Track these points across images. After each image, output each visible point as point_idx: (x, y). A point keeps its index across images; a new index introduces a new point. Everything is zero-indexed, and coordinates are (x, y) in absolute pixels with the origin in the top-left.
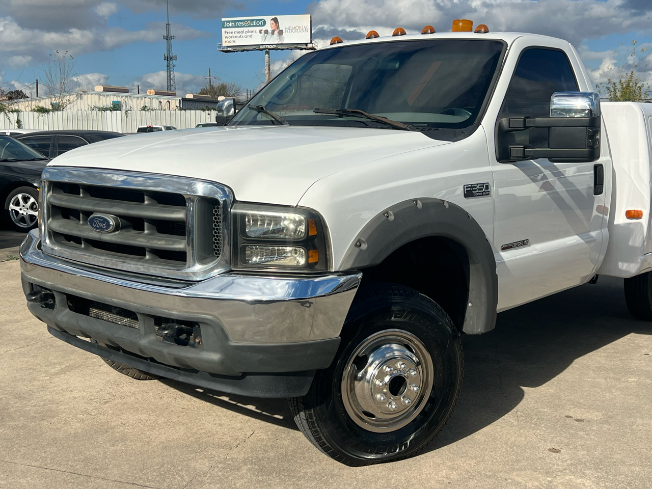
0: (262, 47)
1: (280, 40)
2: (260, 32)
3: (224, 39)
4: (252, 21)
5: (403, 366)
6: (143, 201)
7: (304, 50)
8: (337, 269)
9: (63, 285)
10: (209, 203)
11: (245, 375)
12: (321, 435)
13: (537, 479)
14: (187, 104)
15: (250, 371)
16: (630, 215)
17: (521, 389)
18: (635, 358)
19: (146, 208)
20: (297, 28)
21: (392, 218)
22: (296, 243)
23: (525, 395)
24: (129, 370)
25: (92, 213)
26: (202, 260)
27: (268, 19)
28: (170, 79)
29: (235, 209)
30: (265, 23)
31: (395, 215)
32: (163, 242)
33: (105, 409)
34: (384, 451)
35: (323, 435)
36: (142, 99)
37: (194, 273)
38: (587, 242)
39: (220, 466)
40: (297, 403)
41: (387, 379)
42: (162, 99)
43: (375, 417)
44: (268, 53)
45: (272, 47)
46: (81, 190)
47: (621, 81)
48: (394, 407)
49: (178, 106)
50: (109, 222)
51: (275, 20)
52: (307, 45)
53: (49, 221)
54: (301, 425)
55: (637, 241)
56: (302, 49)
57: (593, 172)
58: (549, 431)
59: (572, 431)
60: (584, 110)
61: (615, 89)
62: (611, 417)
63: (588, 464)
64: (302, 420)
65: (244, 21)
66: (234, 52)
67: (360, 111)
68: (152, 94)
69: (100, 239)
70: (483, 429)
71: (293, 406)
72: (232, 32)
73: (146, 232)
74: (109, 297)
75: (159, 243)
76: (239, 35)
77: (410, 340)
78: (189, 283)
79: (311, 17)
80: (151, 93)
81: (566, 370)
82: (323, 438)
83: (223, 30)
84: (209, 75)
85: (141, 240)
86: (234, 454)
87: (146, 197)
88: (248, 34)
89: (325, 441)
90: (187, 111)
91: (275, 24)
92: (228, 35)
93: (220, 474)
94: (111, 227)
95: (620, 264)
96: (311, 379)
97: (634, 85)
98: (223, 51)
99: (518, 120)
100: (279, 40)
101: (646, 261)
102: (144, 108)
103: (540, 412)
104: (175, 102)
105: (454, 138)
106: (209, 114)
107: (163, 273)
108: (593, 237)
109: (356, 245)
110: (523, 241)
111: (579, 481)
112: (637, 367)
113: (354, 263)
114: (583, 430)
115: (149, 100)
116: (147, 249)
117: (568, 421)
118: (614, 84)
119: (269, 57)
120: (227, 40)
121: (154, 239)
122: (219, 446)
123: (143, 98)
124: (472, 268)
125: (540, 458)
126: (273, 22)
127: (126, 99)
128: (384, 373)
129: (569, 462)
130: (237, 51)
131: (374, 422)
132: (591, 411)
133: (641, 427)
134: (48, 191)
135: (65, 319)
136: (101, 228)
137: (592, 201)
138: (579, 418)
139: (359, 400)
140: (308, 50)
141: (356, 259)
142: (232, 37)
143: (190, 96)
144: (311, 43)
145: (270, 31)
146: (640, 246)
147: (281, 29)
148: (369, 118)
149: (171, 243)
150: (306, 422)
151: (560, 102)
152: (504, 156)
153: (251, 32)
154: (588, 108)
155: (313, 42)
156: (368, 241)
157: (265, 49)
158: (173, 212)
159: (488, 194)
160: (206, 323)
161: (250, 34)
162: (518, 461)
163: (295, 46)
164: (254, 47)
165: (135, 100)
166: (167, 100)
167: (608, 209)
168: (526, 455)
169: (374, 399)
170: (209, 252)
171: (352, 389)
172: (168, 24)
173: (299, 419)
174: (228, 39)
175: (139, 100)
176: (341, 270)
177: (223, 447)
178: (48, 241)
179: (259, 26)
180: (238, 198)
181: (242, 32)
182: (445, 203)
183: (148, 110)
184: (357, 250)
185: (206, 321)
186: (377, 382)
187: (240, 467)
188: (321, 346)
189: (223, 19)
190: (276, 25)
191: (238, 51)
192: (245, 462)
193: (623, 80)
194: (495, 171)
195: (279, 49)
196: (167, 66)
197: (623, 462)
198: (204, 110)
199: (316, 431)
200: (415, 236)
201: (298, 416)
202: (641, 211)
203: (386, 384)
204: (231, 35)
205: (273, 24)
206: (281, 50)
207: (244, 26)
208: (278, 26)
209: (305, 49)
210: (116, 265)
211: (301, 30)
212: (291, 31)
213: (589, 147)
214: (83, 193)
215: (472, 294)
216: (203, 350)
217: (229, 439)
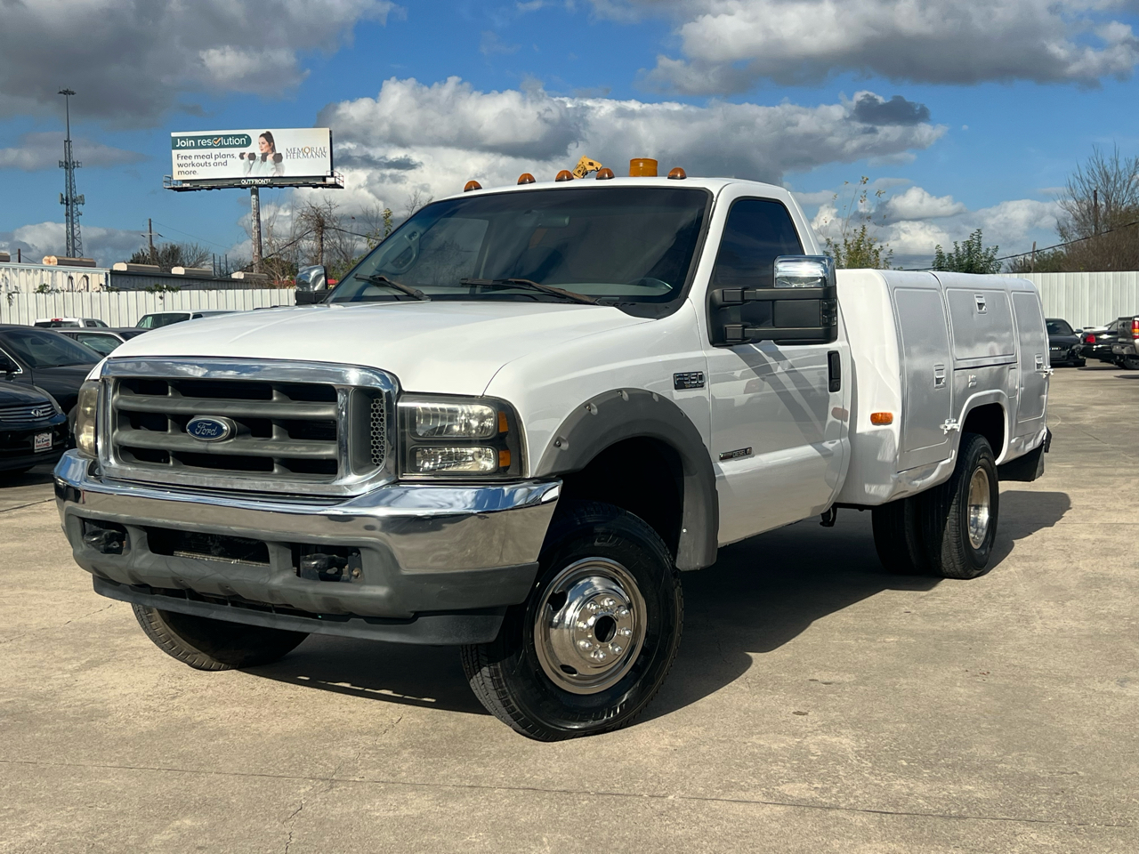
0: (244, 183)
1: (278, 170)
2: (242, 156)
3: (176, 169)
4: (226, 137)
5: (611, 603)
6: (271, 398)
7: (320, 188)
8: (534, 475)
9: (147, 516)
10: (367, 395)
11: (418, 614)
12: (510, 697)
13: (783, 741)
14: (119, 281)
15: (425, 609)
16: (877, 419)
17: (748, 656)
18: (893, 616)
19: (275, 406)
20: (307, 150)
21: (595, 411)
22: (483, 443)
23: (754, 661)
24: (195, 656)
25: (191, 416)
26: (359, 469)
27: (255, 134)
28: (73, 237)
29: (402, 401)
30: (249, 142)
31: (598, 407)
32: (304, 449)
33: (176, 705)
34: (590, 718)
35: (513, 697)
36: (36, 272)
37: (349, 486)
38: (824, 456)
39: (371, 752)
40: (478, 656)
41: (591, 621)
42: (74, 272)
43: (576, 673)
44: (255, 192)
45: (263, 182)
46: (170, 387)
47: (846, 241)
48: (601, 656)
49: (104, 283)
50: (220, 427)
51: (268, 137)
52: (324, 180)
53: (114, 434)
54: (483, 687)
55: (888, 454)
56: (316, 186)
57: (827, 366)
58: (790, 695)
59: (819, 694)
60: (815, 279)
61: (838, 255)
62: (867, 678)
63: (843, 724)
64: (485, 679)
65: (211, 137)
66: (195, 190)
67: (528, 281)
68: (52, 264)
69: (207, 450)
70: (707, 697)
71: (471, 662)
72: (190, 157)
73: (274, 437)
74: (226, 525)
75: (299, 449)
76: (202, 161)
77: (616, 571)
78: (341, 500)
79: (331, 132)
80: (50, 262)
81: (804, 632)
82: (512, 701)
83: (175, 153)
84: (148, 229)
85: (270, 447)
86: (385, 739)
87: (274, 391)
88: (218, 160)
89: (515, 705)
90: (121, 293)
91: (267, 143)
92: (184, 161)
93: (374, 759)
94: (224, 434)
95: (867, 486)
96: (500, 619)
97: (868, 248)
98: (174, 189)
99: (734, 292)
100: (274, 171)
101: (900, 482)
102: (42, 289)
103: (776, 677)
104: (98, 277)
105: (658, 315)
106: (161, 298)
107: (304, 489)
108: (828, 450)
109: (555, 445)
110: (746, 450)
111: (834, 740)
112: (895, 626)
113: (554, 467)
114: (833, 692)
115: (50, 274)
116: (276, 460)
117: (813, 684)
118: (836, 246)
119: (258, 200)
120: (181, 169)
121: (289, 446)
122: (361, 733)
123: (39, 272)
124: (687, 480)
125: (784, 721)
126: (263, 139)
127: (7, 274)
128: (588, 613)
129: (819, 723)
130: (199, 190)
131: (574, 680)
132: (842, 674)
133: (905, 687)
134: (114, 392)
135: (147, 565)
136: (209, 436)
137: (827, 400)
138: (827, 681)
139: (557, 651)
140: (326, 187)
141: (556, 463)
142: (190, 164)
143: (122, 267)
144: (332, 176)
145: (259, 155)
146: (892, 460)
147: (277, 152)
148: (540, 290)
149: (314, 449)
150: (490, 680)
151: (784, 268)
152: (718, 338)
153: (225, 156)
154: (821, 275)
155: (336, 174)
156: (569, 440)
157: (250, 186)
158: (317, 409)
159: (702, 386)
160: (369, 547)
161: (223, 160)
162: (756, 726)
163: (305, 180)
164: (231, 182)
165: (23, 274)
166: (83, 274)
167: (847, 412)
168: (766, 719)
169: (576, 647)
170: (366, 460)
171: (547, 636)
172: (68, 141)
173: (480, 678)
174: (184, 169)
175: (32, 274)
176: (538, 475)
177: (366, 734)
178: (112, 460)
179: (240, 146)
180: (405, 388)
181: (210, 156)
182: (654, 396)
183: (49, 292)
184: (557, 450)
185: (369, 545)
186: (581, 625)
187: (399, 751)
188: (515, 573)
189: (173, 135)
190: (270, 145)
191: (202, 188)
192: (403, 746)
193: (850, 240)
194: (709, 357)
195: (275, 186)
196: (67, 215)
197: (886, 721)
198: (152, 291)
199: (504, 693)
200: (622, 435)
201: (478, 675)
202: (890, 414)
203: (591, 627)
204: (188, 161)
205: (263, 143)
206: (280, 187)
207: (212, 147)
208: (274, 146)
209: (322, 186)
210: (232, 484)
211: (314, 154)
212: (296, 155)
213: (825, 325)
214: (172, 392)
215: (687, 516)
216: (364, 583)
217: (370, 725)
